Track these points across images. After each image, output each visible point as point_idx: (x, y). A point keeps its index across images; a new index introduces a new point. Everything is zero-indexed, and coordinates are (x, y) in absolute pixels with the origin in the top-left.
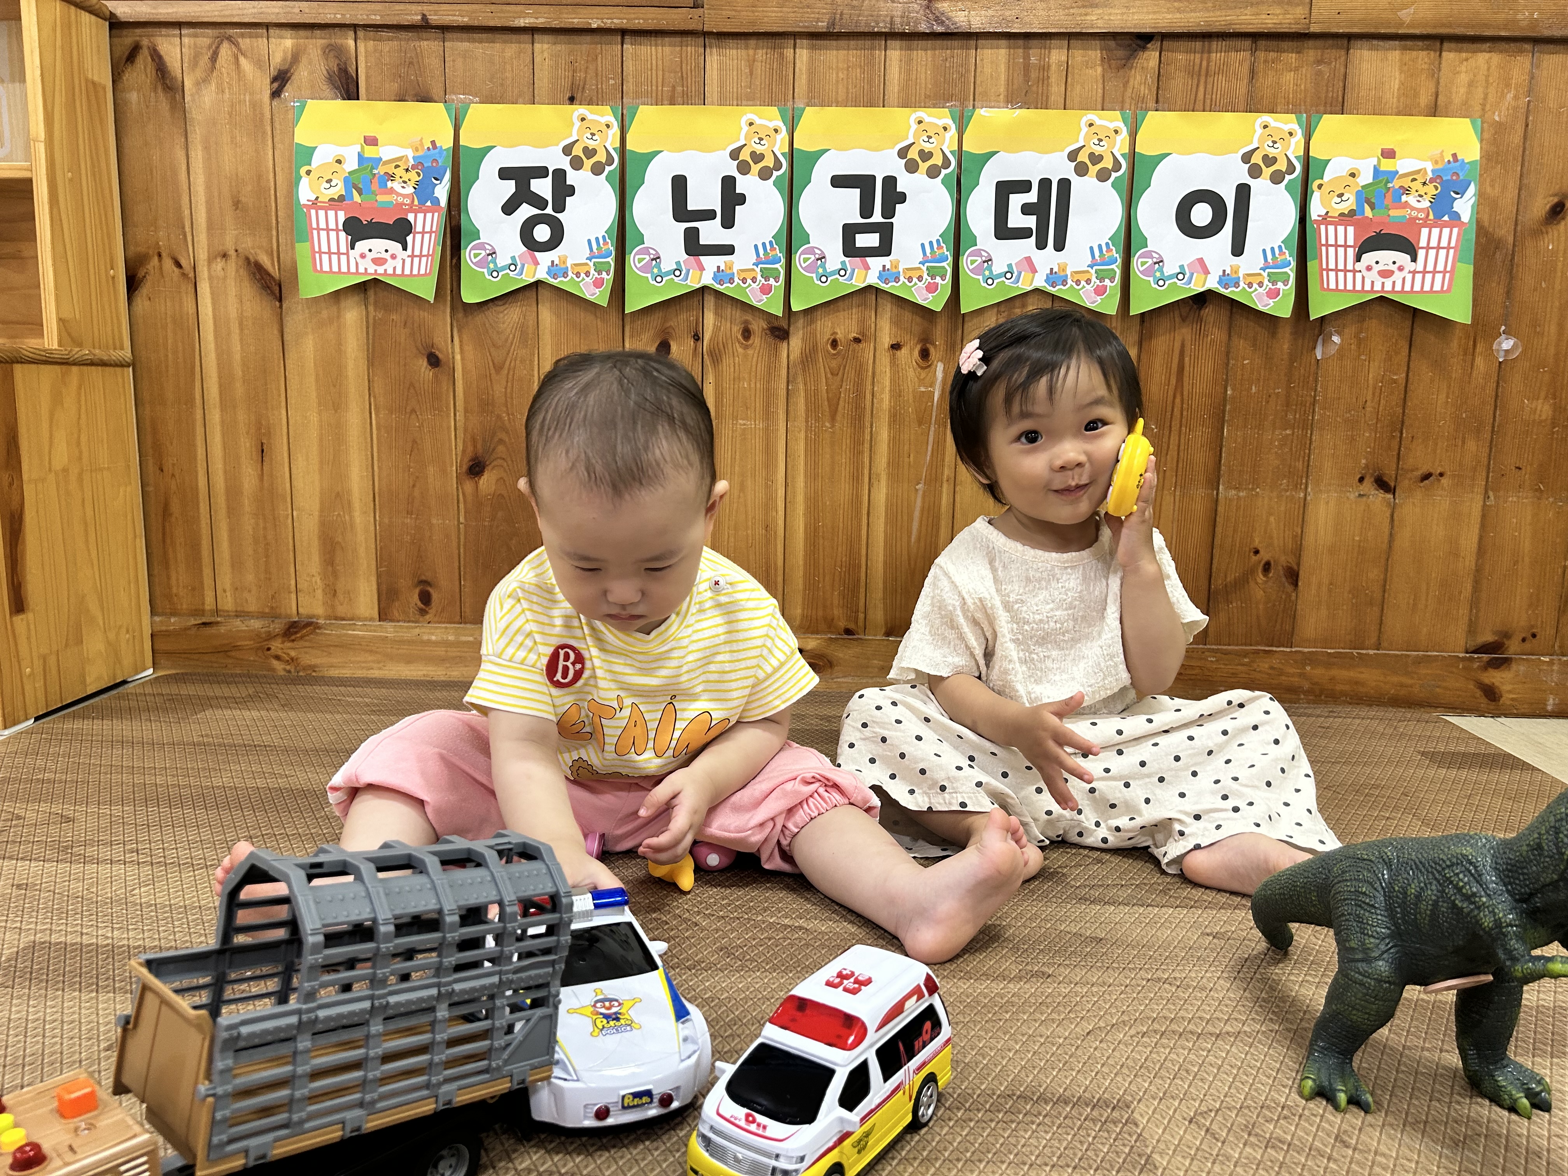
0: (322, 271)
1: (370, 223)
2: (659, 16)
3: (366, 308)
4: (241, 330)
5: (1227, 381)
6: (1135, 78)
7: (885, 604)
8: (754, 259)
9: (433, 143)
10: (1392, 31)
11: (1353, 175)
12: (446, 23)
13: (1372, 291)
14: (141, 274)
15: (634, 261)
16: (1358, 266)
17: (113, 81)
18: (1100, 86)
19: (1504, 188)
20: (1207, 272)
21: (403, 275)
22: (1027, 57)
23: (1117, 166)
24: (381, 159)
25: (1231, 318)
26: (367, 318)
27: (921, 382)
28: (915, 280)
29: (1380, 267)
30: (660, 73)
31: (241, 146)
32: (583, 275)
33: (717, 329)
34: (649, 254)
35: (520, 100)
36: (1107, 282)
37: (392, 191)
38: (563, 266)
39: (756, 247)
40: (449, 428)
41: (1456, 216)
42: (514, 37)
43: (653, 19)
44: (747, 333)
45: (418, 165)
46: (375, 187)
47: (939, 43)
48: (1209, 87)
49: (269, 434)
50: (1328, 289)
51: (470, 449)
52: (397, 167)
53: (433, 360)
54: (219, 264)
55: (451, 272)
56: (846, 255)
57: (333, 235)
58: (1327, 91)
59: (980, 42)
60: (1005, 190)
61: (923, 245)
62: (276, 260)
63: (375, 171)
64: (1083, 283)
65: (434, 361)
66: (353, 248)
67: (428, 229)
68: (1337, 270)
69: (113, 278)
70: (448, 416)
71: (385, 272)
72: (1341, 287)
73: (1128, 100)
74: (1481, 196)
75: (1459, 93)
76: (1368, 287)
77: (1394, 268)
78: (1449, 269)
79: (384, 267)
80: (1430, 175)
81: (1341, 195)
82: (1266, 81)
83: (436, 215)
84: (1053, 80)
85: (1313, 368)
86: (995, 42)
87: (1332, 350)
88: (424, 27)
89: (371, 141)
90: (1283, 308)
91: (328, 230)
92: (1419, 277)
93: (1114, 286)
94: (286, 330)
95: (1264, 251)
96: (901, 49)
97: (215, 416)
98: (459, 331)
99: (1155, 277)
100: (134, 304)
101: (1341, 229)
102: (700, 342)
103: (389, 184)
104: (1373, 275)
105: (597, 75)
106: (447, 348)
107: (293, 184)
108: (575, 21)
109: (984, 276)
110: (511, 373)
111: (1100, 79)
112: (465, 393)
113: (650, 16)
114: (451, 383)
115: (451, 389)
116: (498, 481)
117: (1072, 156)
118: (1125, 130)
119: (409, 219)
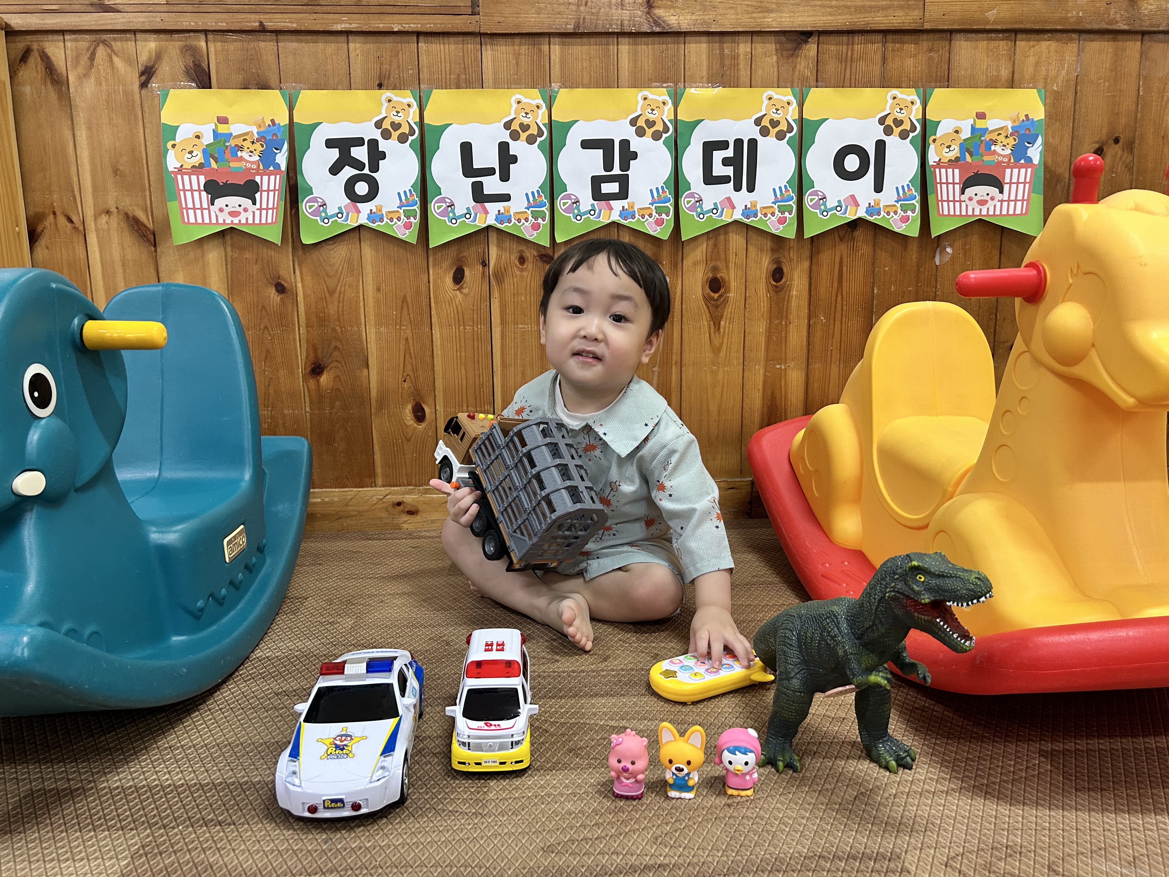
0: (189, 223)
1: (225, 184)
2: (446, 21)
3: (225, 249)
4: (124, 269)
5: (874, 283)
6: (801, 63)
8: (526, 204)
9: (273, 121)
10: (983, 27)
11: (957, 132)
12: (279, 28)
13: (973, 215)
14: (39, 229)
15: (435, 208)
16: (963, 197)
17: (11, 77)
18: (776, 70)
19: (1062, 139)
20: (857, 205)
21: (254, 223)
22: (722, 50)
23: (790, 129)
24: (231, 134)
25: (875, 237)
26: (226, 257)
28: (647, 217)
29: (978, 198)
30: (448, 65)
31: (117, 127)
32: (395, 220)
33: (499, 258)
34: (446, 202)
35: (340, 87)
36: (787, 214)
37: (241, 159)
38: (379, 213)
39: (527, 195)
40: (295, 340)
41: (1029, 160)
42: (332, 38)
43: (441, 24)
44: (522, 260)
45: (261, 138)
46: (228, 155)
47: (657, 39)
48: (854, 70)
50: (943, 215)
51: (312, 355)
52: (244, 140)
54: (104, 218)
55: (292, 220)
56: (594, 199)
57: (196, 194)
58: (937, 72)
59: (688, 39)
60: (710, 148)
61: (651, 191)
62: (150, 214)
63: (227, 144)
64: (769, 215)
65: (281, 289)
66: (213, 204)
67: (272, 188)
68: (948, 201)
69: (18, 233)
70: (294, 330)
71: (241, 221)
72: (952, 213)
73: (796, 81)
74: (1046, 144)
75: (1029, 70)
76: (970, 213)
77: (988, 198)
78: (1026, 198)
79: (239, 218)
80: (1010, 130)
81: (949, 147)
82: (894, 65)
83: (278, 177)
84: (741, 66)
85: (934, 271)
86: (698, 38)
87: (947, 259)
88: (262, 30)
90: (913, 230)
91: (192, 190)
92: (1005, 204)
93: (791, 217)
94: (160, 269)
95: (897, 188)
96: (629, 44)
98: (300, 265)
99: (820, 209)
100: (35, 252)
101: (950, 171)
102: (486, 268)
103: (239, 154)
104: (973, 204)
105: (399, 66)
106: (291, 279)
107: (162, 155)
108: (381, 25)
109: (697, 212)
110: (342, 295)
111: (775, 65)
112: (306, 313)
113: (438, 22)
114: (295, 306)
115: (296, 310)
116: (335, 378)
117: (758, 122)
118: (795, 102)
119: (256, 180)
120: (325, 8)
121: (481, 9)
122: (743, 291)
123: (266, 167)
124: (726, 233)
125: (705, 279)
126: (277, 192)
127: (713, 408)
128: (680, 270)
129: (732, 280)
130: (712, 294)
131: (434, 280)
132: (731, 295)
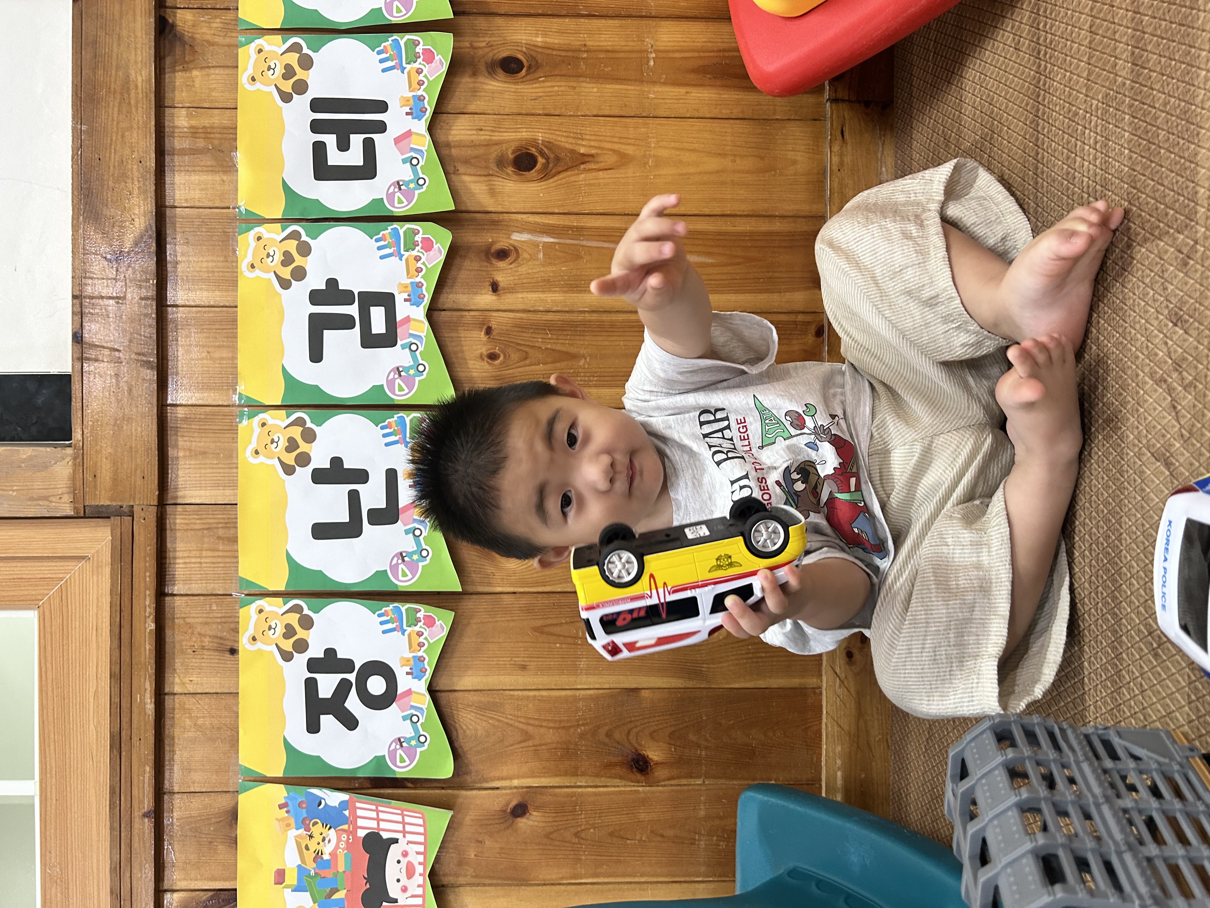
2: (143, 554)
3: (463, 886)
6: (203, 33)
7: (787, 291)
8: (400, 446)
9: (281, 807)
12: (152, 790)
15: (404, 582)
18: (212, 71)
21: (424, 844)
22: (183, 152)
23: (296, 48)
24: (299, 866)
26: (473, 885)
27: (533, 257)
28: (419, 265)
30: (204, 553)
32: (421, 639)
34: (397, 564)
35: (234, 709)
36: (419, 49)
37: (333, 854)
38: (412, 662)
39: (387, 445)
40: (595, 794)
42: (168, 715)
43: (146, 562)
45: (304, 824)
46: (329, 873)
51: (618, 770)
52: (307, 848)
53: (520, 811)
55: (422, 788)
56: (393, 344)
60: (323, 170)
61: (382, 257)
63: (312, 873)
64: (421, 77)
66: (396, 901)
67: (374, 815)
70: (581, 795)
71: (421, 864)
73: (228, 40)
79: (416, 865)
84: (207, 123)
86: (168, 187)
88: (157, 815)
93: (422, 41)
96: (175, 289)
98: (486, 780)
103: (326, 857)
105: (206, 623)
106: (506, 795)
108: (147, 647)
109: (415, 189)
110: (532, 722)
111: (204, 72)
112: (556, 776)
113: (142, 565)
114: (546, 790)
115: (552, 790)
116: (653, 738)
117: (286, 98)
118: (258, 42)
119: (363, 835)
120: (123, 723)
121: (125, 504)
122: (536, 118)
123: (345, 820)
124: (448, 145)
125: (516, 177)
126: (380, 808)
127: (712, 164)
128: (501, 217)
129: (519, 135)
130: (538, 166)
131: (512, 585)
132: (540, 137)
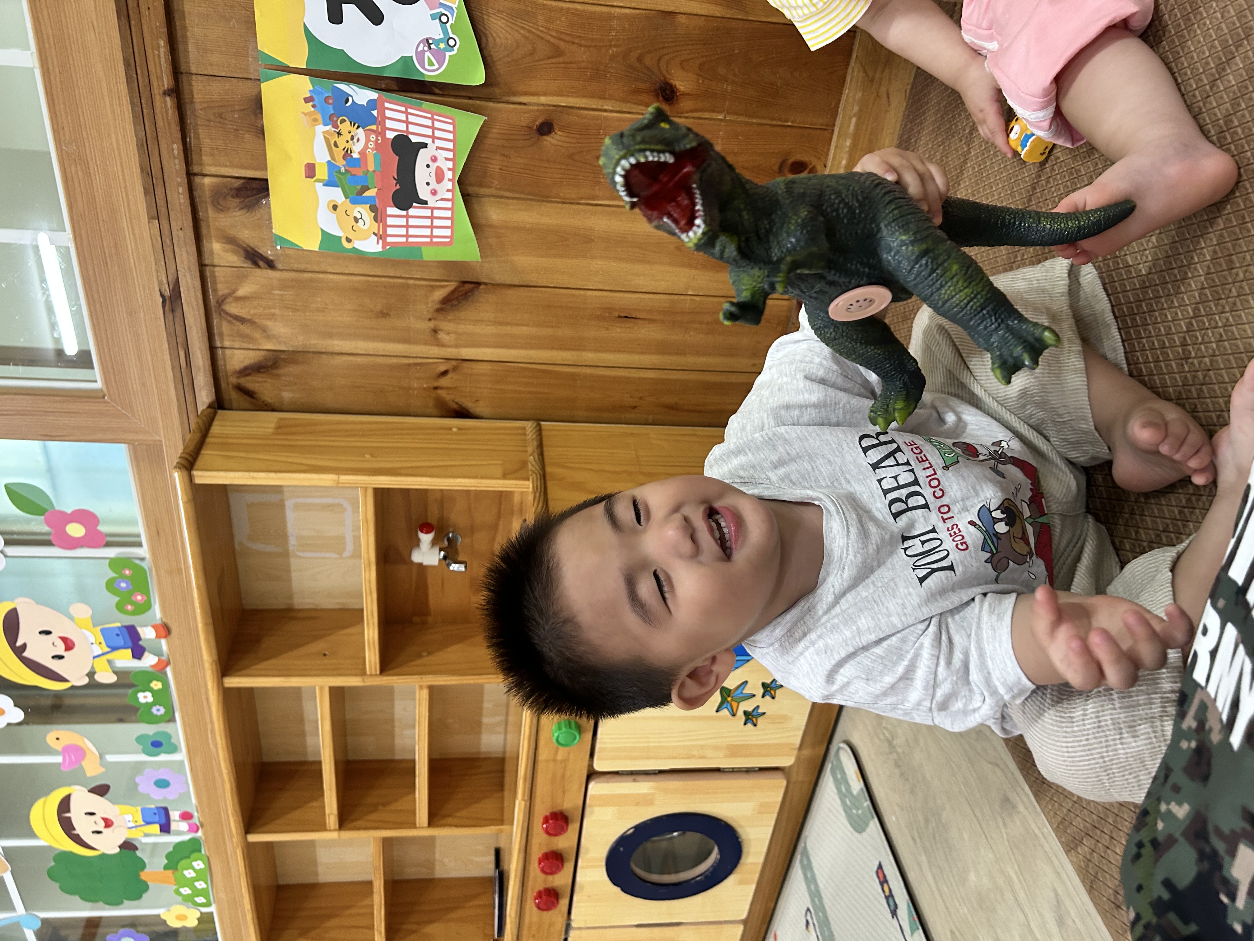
0: (451, 237)
1: (398, 181)
3: (486, 196)
4: (507, 324)
9: (307, 100)
12: (170, 68)
17: (274, 411)
21: (453, 151)
24: (329, 162)
26: (497, 197)
31: (326, 304)
37: (362, 153)
40: (619, 120)
45: (332, 120)
46: (360, 172)
49: (610, 310)
51: (645, 98)
52: (336, 145)
54: (442, 336)
55: (450, 95)
57: (412, 222)
62: (438, 283)
63: (343, 170)
65: (546, 128)
66: (426, 203)
67: (403, 117)
69: (459, 429)
70: (606, 119)
71: (449, 168)
79: (445, 170)
88: (177, 93)
89: (310, 170)
94: (508, 281)
97: (589, 356)
98: (514, 94)
100: (481, 414)
103: (355, 155)
106: (533, 111)
107: (361, 257)
110: (563, 36)
112: (584, 96)
114: (572, 110)
115: (578, 111)
116: (683, 68)
119: (392, 137)
123: (374, 121)
126: (410, 110)
